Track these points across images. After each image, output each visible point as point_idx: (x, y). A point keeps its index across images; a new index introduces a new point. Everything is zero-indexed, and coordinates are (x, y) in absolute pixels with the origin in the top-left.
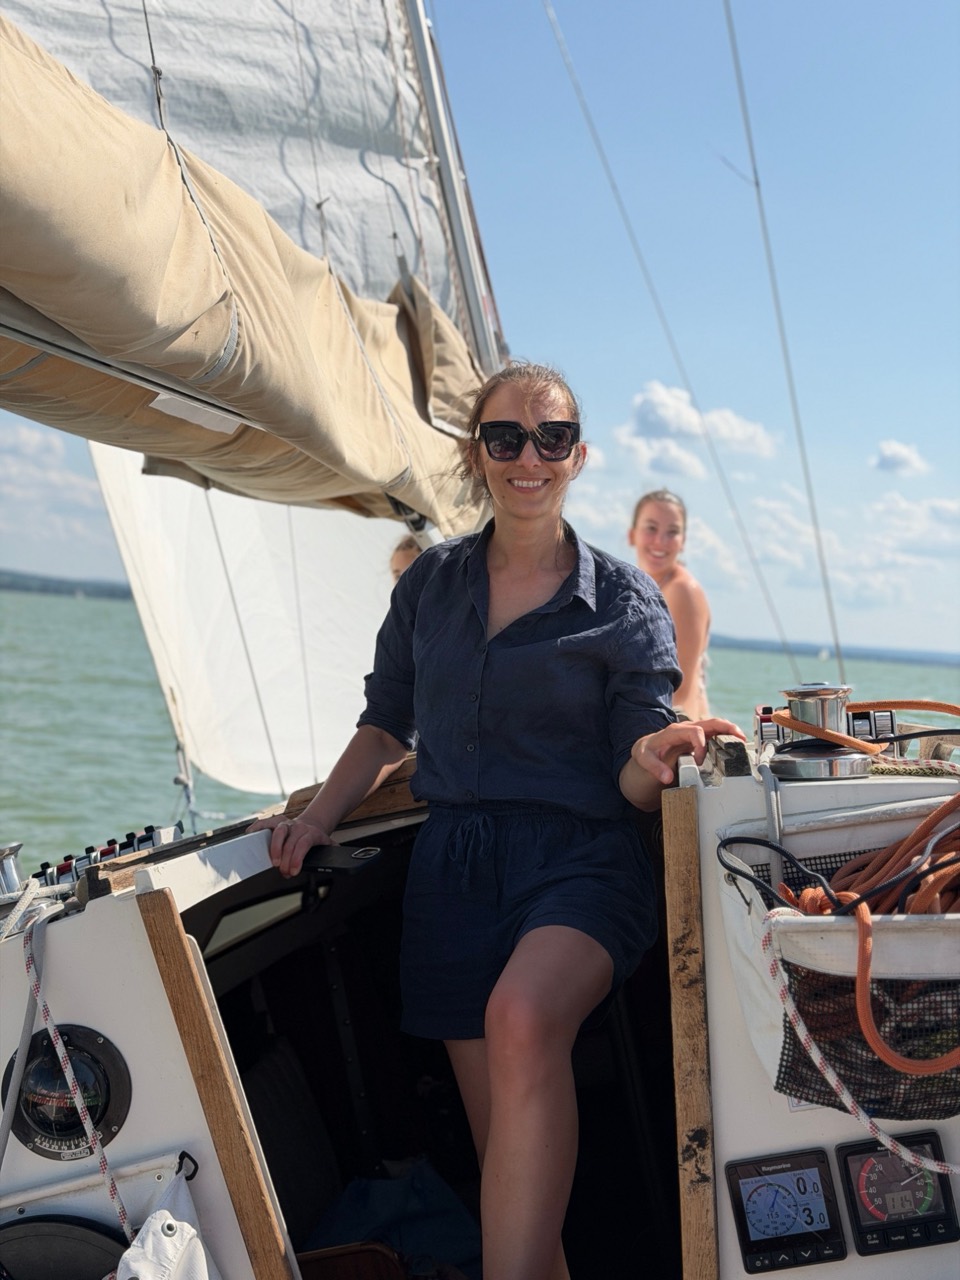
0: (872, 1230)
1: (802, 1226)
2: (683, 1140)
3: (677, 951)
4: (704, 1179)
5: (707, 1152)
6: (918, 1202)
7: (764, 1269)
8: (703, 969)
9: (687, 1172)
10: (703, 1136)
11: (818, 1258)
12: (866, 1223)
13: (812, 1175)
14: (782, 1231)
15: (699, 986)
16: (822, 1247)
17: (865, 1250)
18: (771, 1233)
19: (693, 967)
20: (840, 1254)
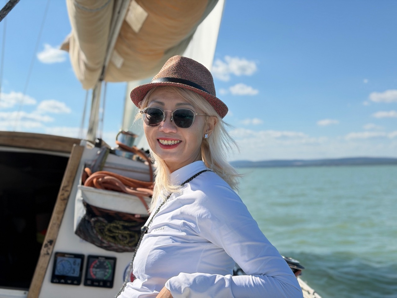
0: (89, 279)
1: (71, 274)
2: (45, 242)
3: (63, 190)
4: (48, 254)
5: (51, 247)
6: (105, 276)
7: (56, 283)
8: (68, 197)
9: (43, 250)
10: (51, 242)
11: (72, 284)
12: (89, 277)
13: (79, 261)
14: (65, 274)
15: (66, 201)
16: (74, 281)
17: (86, 284)
18: (62, 273)
19: (66, 194)
20: (78, 284)
